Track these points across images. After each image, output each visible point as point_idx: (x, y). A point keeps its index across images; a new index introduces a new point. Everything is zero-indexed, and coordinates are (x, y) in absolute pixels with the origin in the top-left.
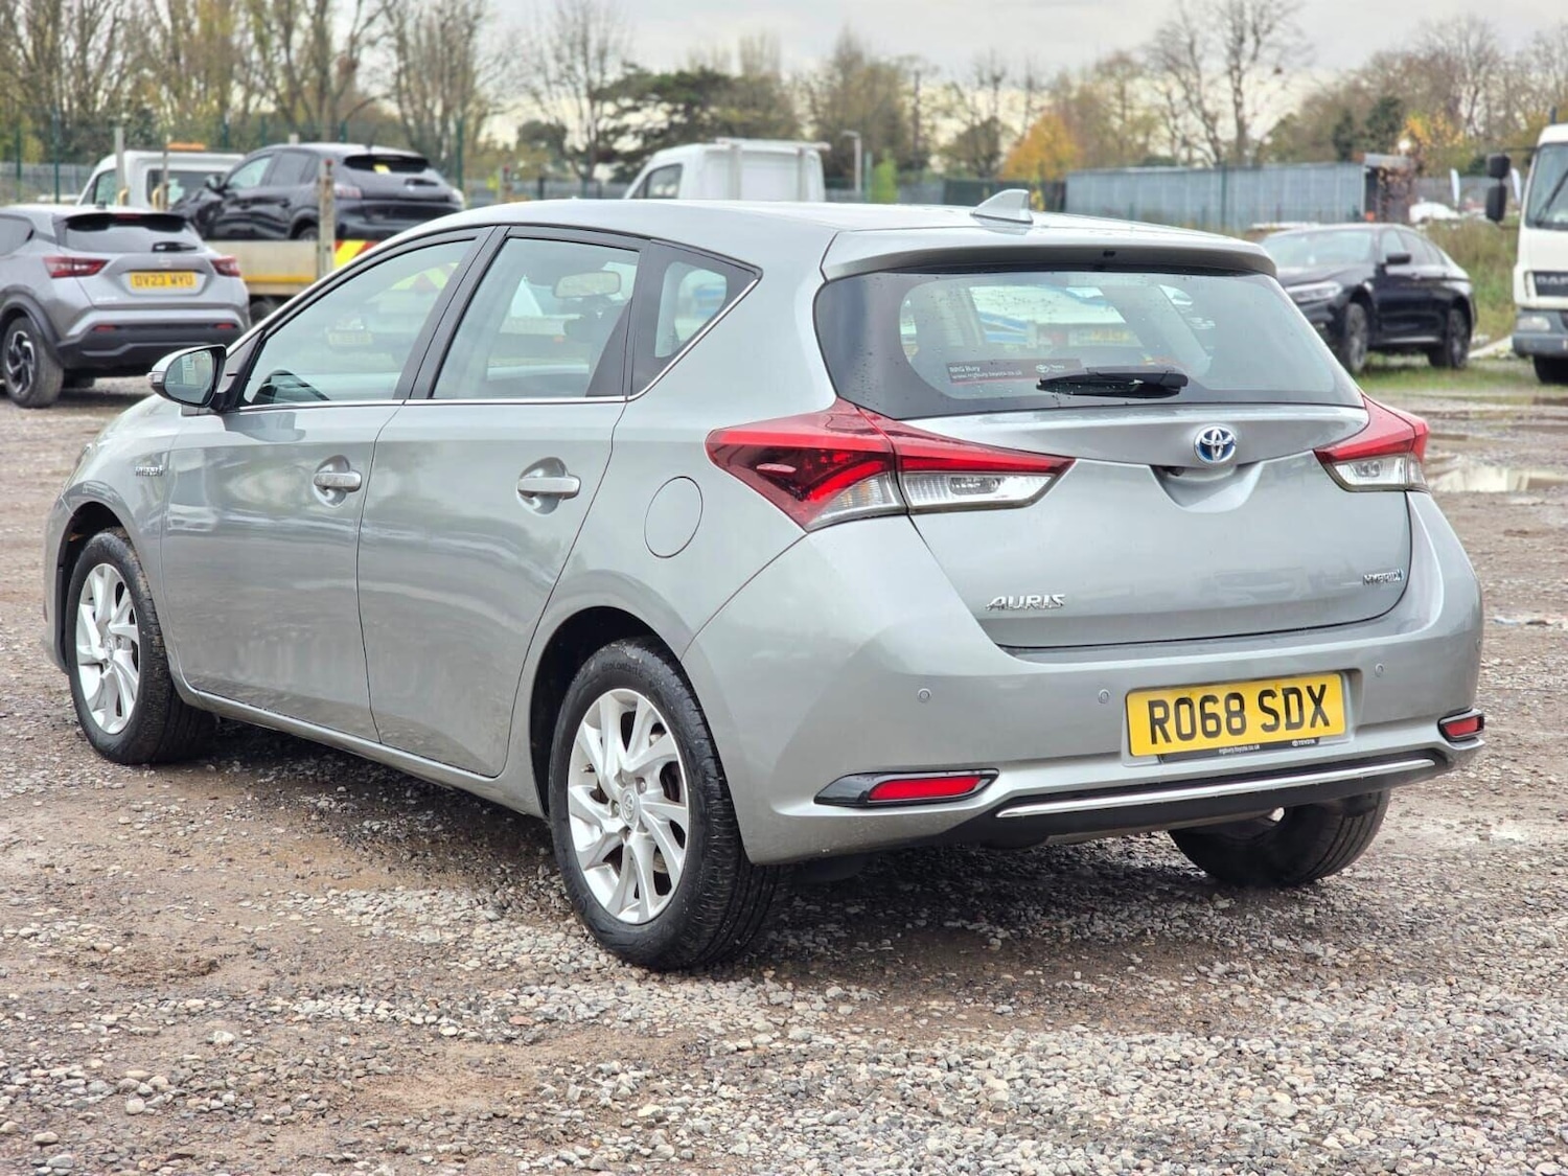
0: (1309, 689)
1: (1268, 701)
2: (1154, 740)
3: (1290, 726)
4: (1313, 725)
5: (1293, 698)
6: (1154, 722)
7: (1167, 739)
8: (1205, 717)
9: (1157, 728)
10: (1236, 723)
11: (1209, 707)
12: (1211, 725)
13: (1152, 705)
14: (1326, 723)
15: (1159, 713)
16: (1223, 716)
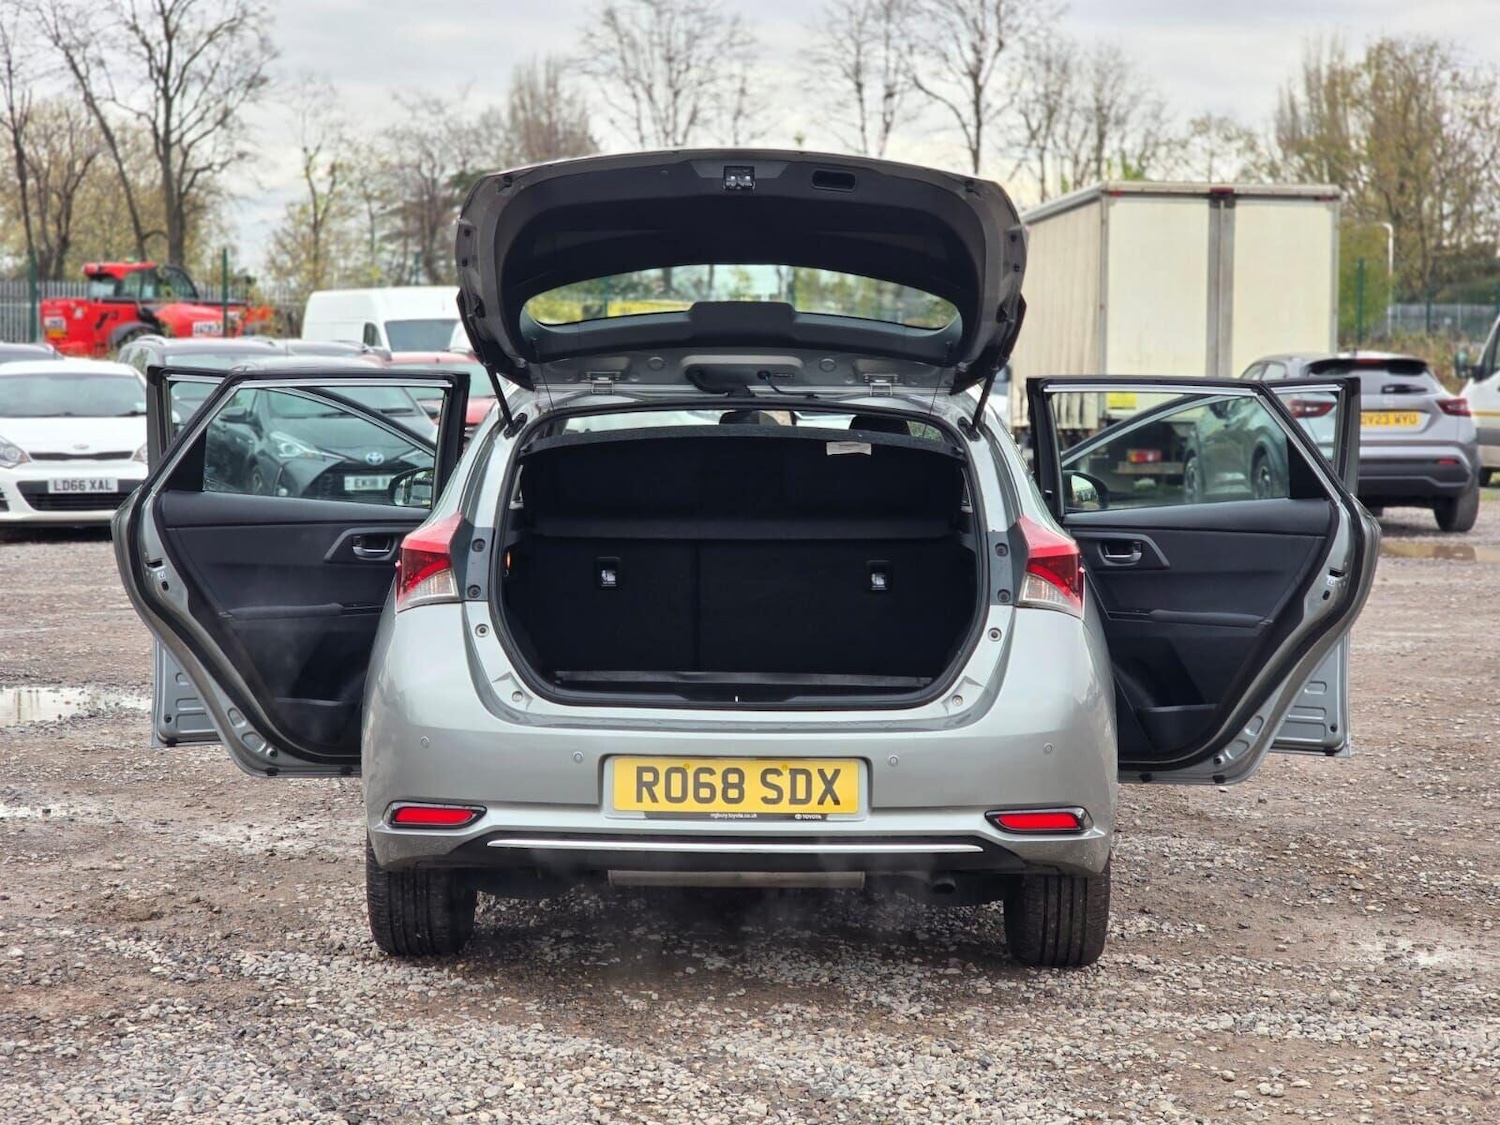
0: (821, 772)
1: (771, 778)
2: (640, 799)
3: (794, 800)
4: (821, 802)
5: (801, 779)
6: (640, 783)
7: (654, 799)
8: (698, 785)
9: (644, 789)
10: (733, 793)
11: (704, 778)
12: (705, 793)
13: (640, 771)
14: (837, 802)
15: (648, 777)
16: (719, 787)
